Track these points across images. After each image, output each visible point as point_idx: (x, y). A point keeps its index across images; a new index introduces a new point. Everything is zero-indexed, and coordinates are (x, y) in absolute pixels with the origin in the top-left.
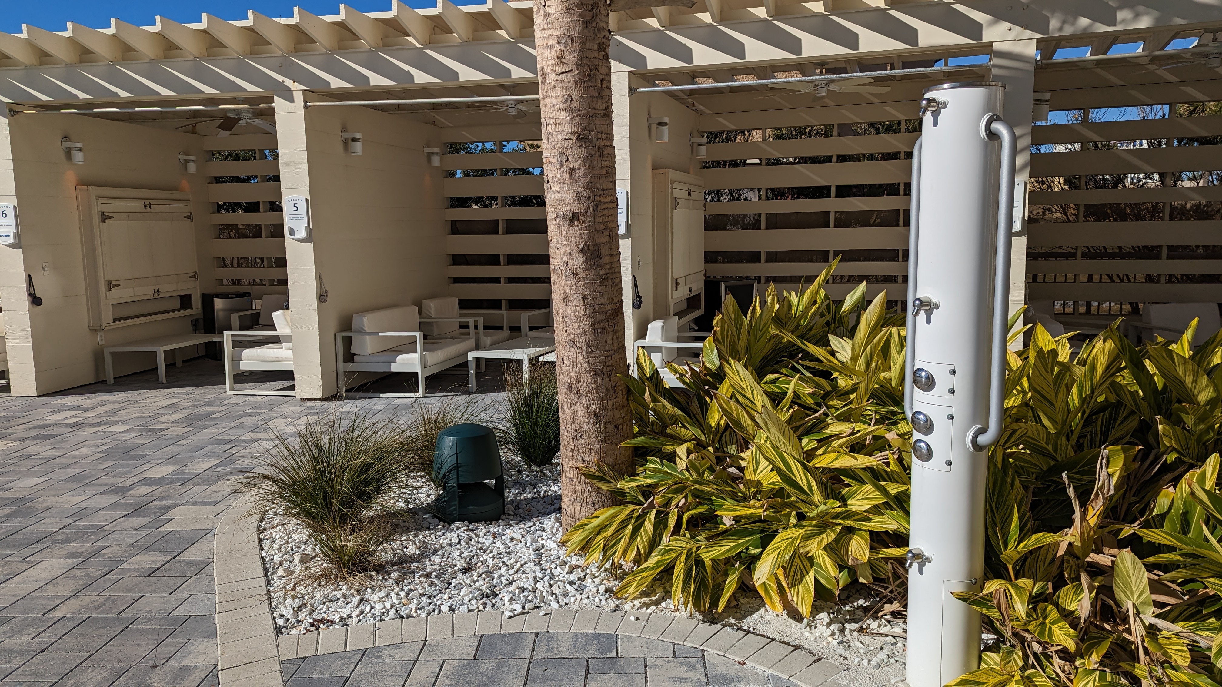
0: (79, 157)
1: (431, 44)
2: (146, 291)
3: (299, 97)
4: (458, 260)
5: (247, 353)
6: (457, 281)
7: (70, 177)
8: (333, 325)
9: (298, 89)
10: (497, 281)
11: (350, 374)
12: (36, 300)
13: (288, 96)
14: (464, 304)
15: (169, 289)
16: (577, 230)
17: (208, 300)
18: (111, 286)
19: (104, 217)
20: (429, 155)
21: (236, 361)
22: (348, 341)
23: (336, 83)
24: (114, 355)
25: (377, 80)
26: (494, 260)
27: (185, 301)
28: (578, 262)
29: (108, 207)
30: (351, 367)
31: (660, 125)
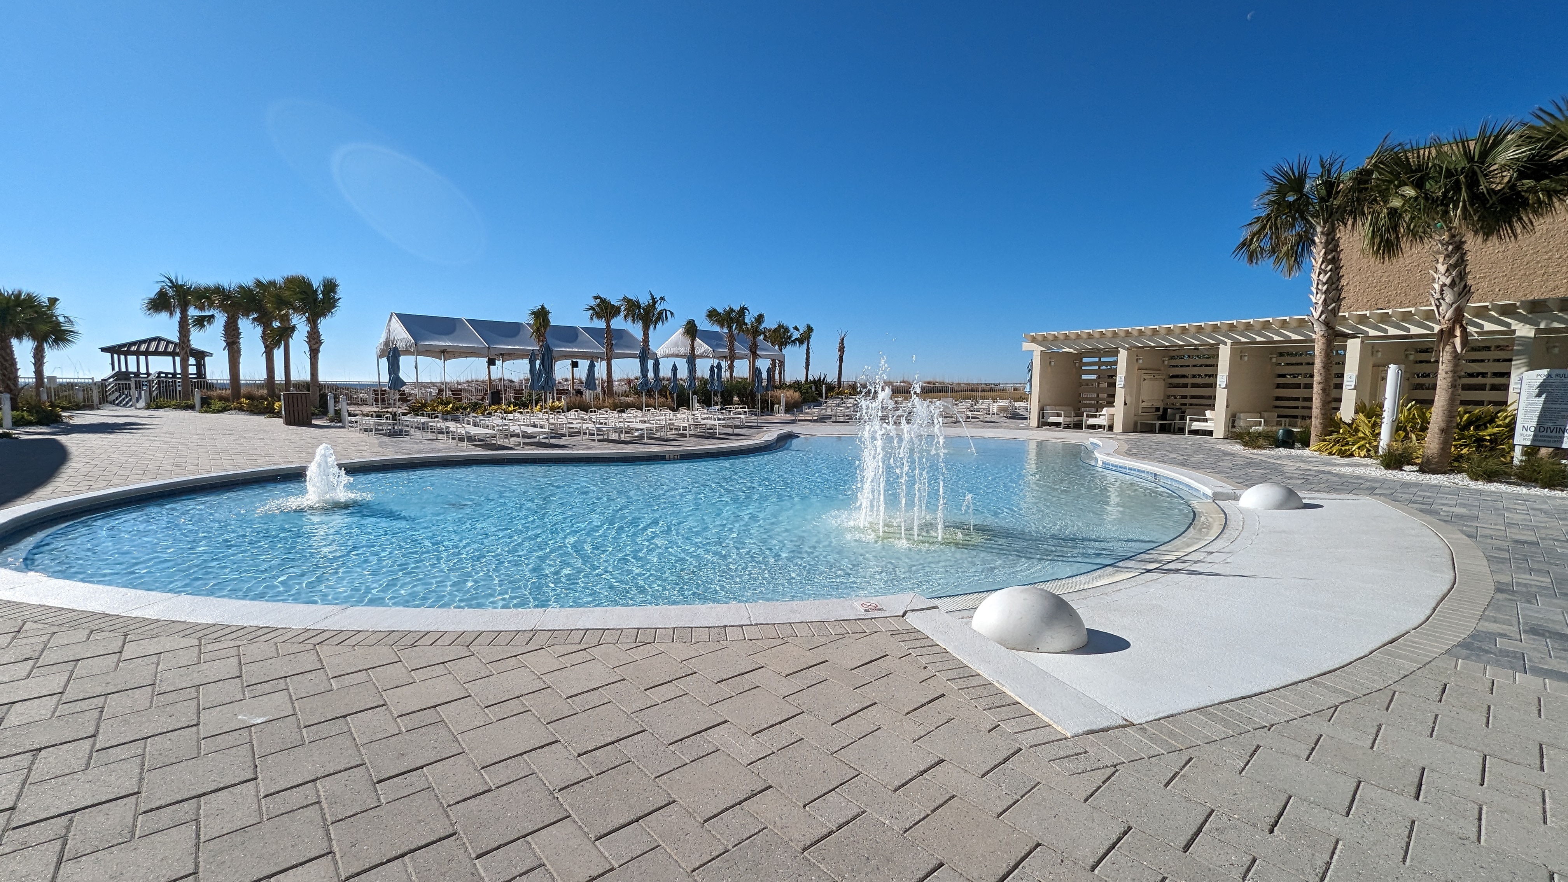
0: (1141, 361)
1: (1282, 328)
2: (1150, 404)
3: (1229, 344)
4: (1278, 399)
5: (1195, 423)
6: (1276, 407)
7: (1137, 368)
8: (1229, 416)
9: (1229, 342)
10: (1297, 408)
11: (1232, 432)
12: (1125, 404)
13: (1225, 344)
14: (1279, 416)
15: (1156, 405)
16: (1321, 385)
17: (1165, 410)
18: (1143, 401)
19: (1144, 380)
20: (1271, 358)
21: (1190, 425)
22: (1233, 422)
23: (1243, 340)
24: (1141, 424)
25: (1259, 339)
26: (1297, 399)
27: (1158, 409)
28: (1320, 392)
29: (1146, 377)
30: (1234, 430)
31: (1378, 351)
